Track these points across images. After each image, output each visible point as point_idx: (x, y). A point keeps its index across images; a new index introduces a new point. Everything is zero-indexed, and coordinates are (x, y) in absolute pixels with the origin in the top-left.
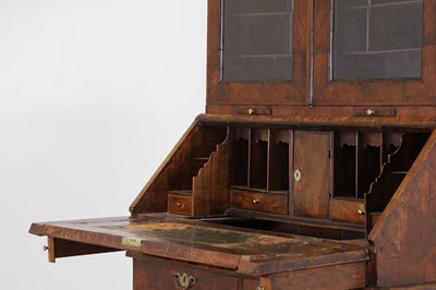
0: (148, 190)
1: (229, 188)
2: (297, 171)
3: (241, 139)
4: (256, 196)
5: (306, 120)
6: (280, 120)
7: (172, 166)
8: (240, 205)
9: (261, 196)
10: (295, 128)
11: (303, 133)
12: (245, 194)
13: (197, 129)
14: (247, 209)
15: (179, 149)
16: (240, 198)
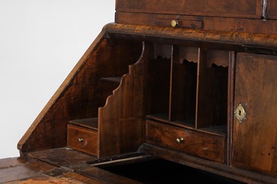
0: (42, 121)
1: (144, 118)
2: (240, 108)
3: (159, 57)
4: (180, 132)
5: (257, 39)
6: (217, 37)
7: (73, 89)
8: (158, 142)
9: (187, 134)
10: (237, 48)
11: (251, 56)
12: (166, 128)
13: (104, 43)
14: (167, 147)
15: (81, 67)
16: (158, 132)
